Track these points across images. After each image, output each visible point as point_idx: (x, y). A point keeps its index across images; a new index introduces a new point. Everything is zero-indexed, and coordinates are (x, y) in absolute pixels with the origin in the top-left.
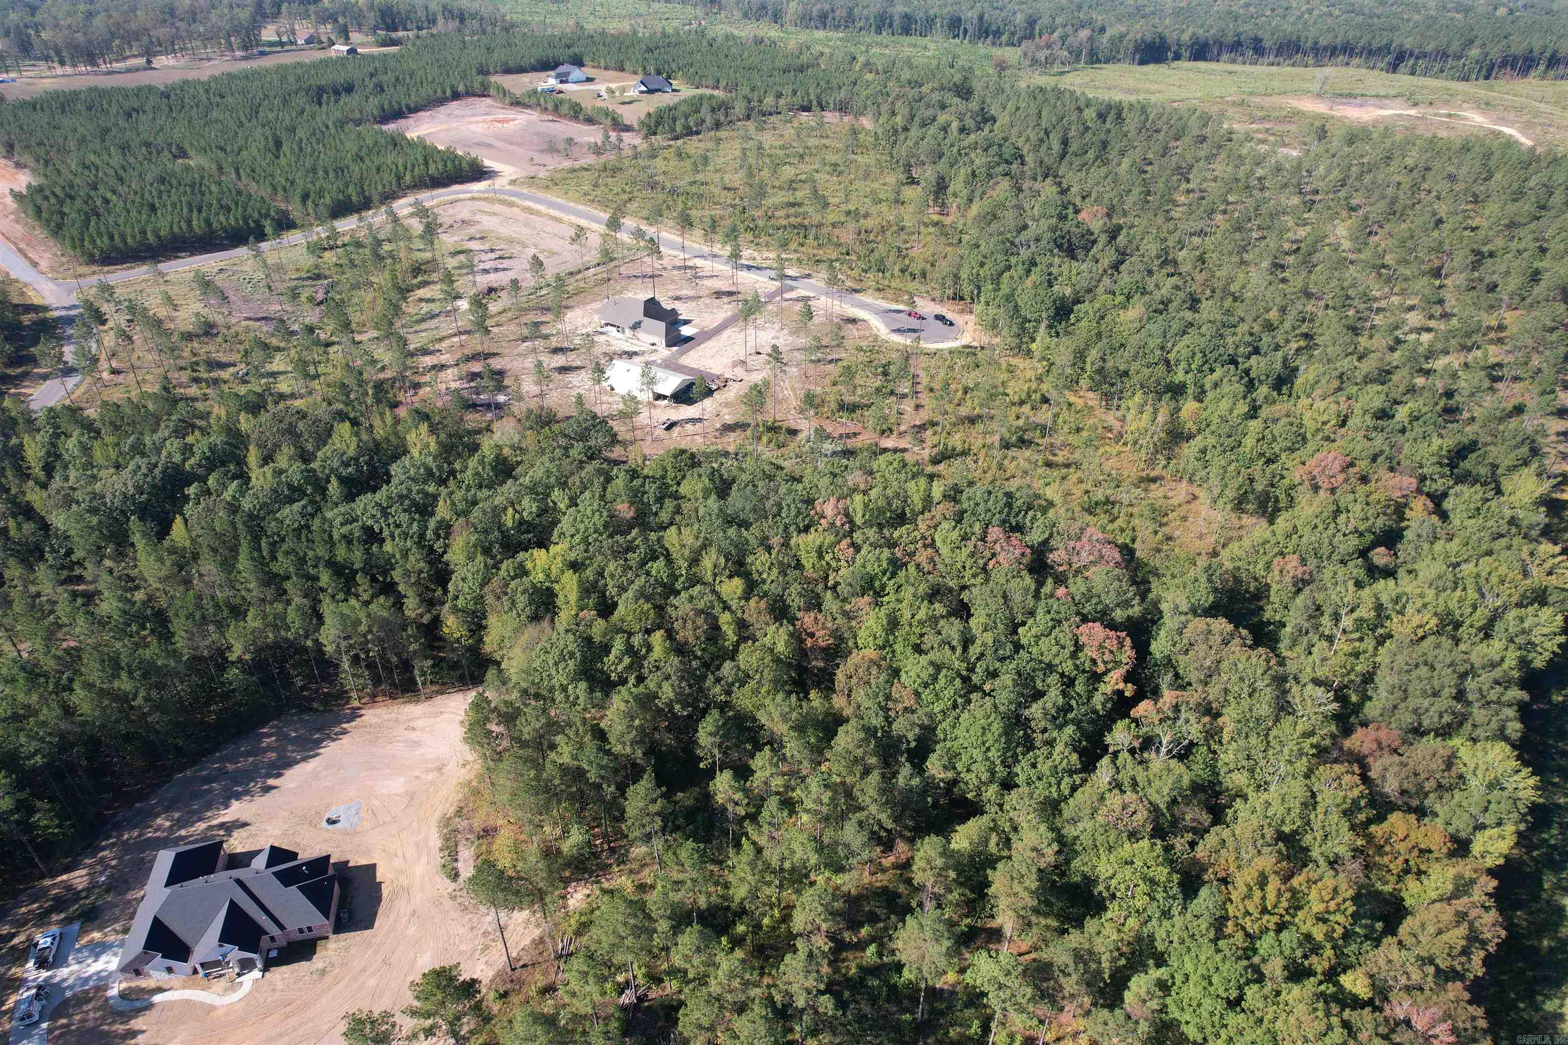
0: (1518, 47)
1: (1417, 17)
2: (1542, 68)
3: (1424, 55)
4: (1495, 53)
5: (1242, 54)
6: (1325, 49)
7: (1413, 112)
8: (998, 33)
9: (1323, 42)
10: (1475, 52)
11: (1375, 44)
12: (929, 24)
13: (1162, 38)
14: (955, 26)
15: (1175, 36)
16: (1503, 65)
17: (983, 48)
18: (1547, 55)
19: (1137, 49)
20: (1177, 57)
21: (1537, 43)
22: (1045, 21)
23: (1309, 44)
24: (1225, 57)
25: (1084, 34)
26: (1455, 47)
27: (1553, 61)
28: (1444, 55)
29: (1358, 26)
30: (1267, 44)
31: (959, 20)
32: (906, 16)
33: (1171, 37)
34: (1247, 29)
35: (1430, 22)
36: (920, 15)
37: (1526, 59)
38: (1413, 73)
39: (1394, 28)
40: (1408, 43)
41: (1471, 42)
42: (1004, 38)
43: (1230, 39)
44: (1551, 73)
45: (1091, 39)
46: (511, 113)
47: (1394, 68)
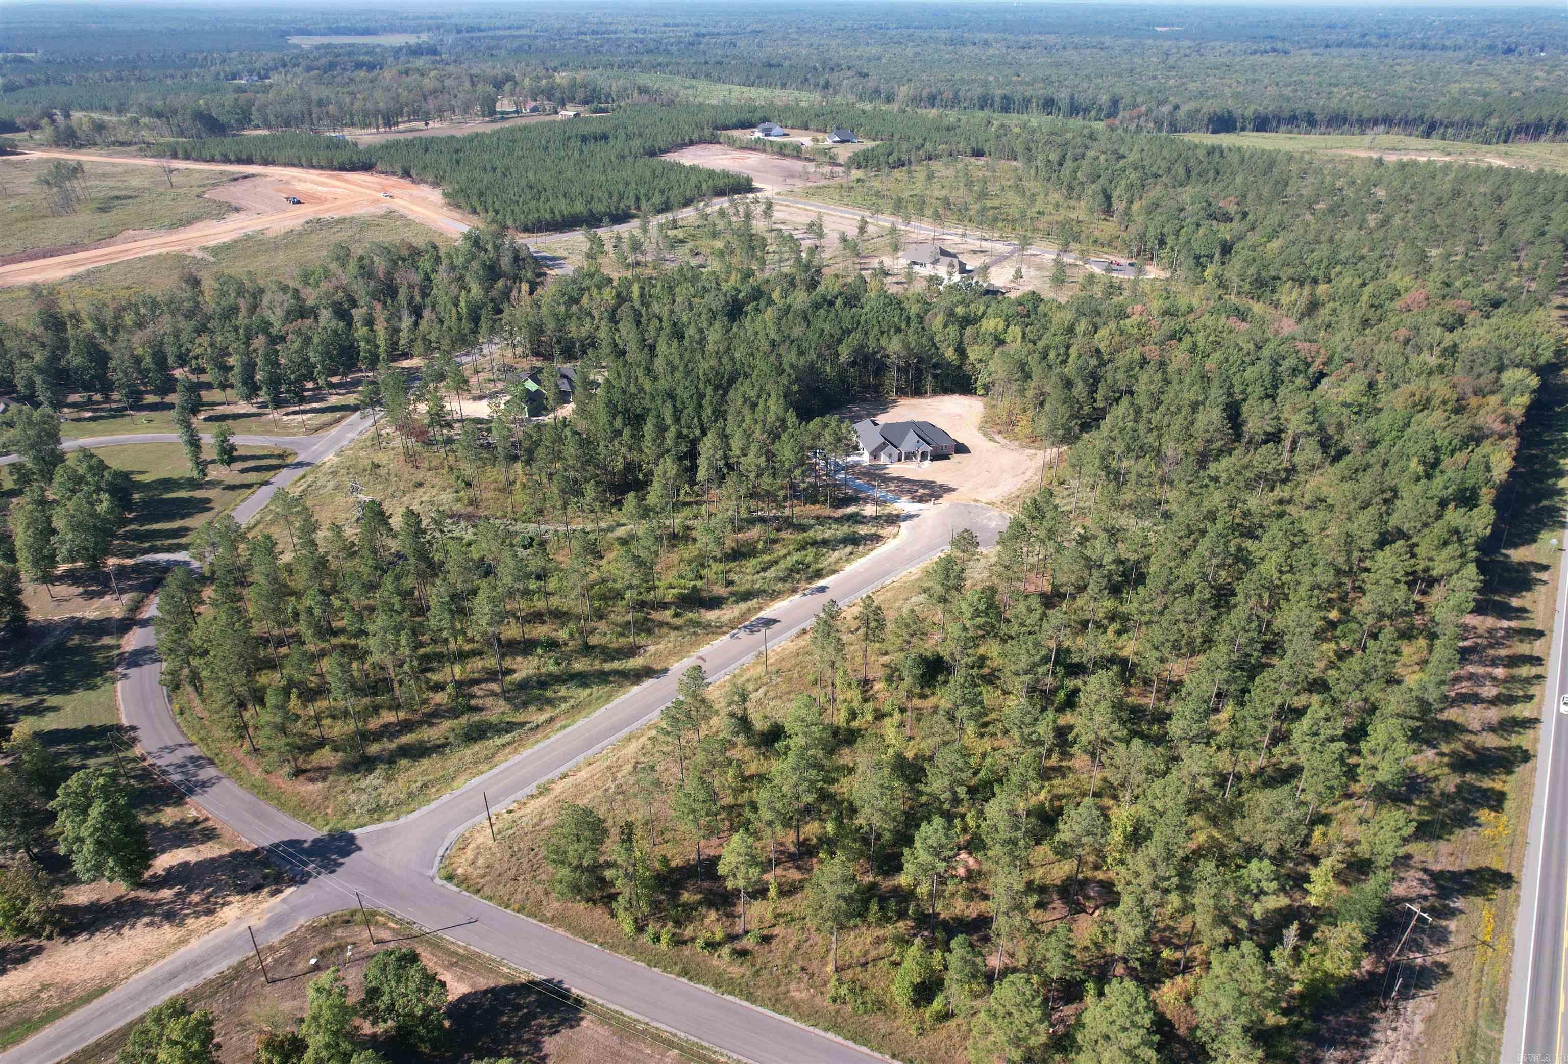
0: (1530, 116)
1: (1442, 99)
2: (1551, 133)
3: (1452, 125)
4: (1511, 123)
5: (1298, 126)
6: (1369, 120)
7: (1447, 159)
8: (1087, 110)
9: (1366, 115)
10: (1494, 122)
11: (1411, 117)
12: (1026, 104)
13: (1229, 113)
14: (1049, 105)
15: (1240, 111)
16: (1518, 131)
17: (1077, 123)
18: (1555, 122)
19: (1210, 120)
20: (1243, 129)
21: (1545, 114)
22: (1128, 99)
23: (1355, 117)
24: (1283, 128)
25: (1165, 109)
26: (1478, 117)
27: (1560, 128)
28: (1469, 124)
29: (1393, 104)
30: (1318, 117)
31: (1052, 100)
32: (1005, 98)
33: (1238, 112)
34: (1301, 108)
35: (1456, 102)
36: (1017, 97)
37: (1537, 127)
38: (1443, 138)
39: (1424, 106)
40: (1438, 116)
41: (1491, 114)
42: (1093, 113)
43: (1286, 114)
44: (1559, 137)
45: (1171, 113)
46: (745, 154)
47: (1428, 134)
